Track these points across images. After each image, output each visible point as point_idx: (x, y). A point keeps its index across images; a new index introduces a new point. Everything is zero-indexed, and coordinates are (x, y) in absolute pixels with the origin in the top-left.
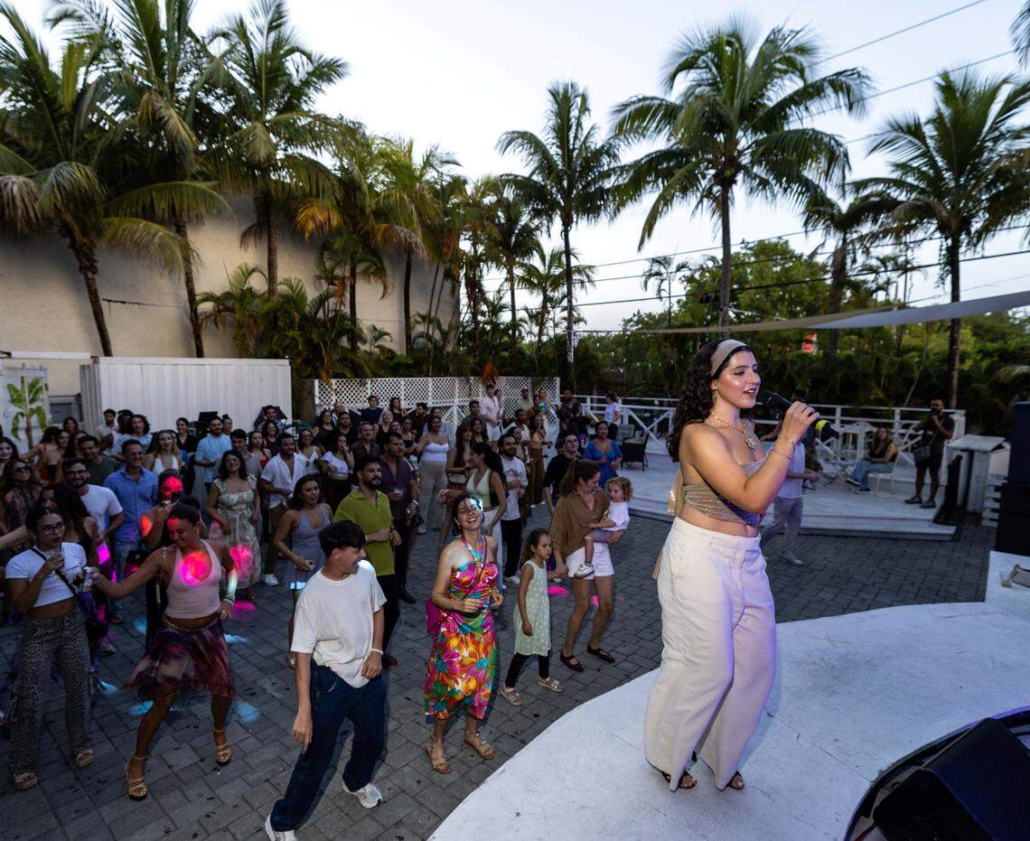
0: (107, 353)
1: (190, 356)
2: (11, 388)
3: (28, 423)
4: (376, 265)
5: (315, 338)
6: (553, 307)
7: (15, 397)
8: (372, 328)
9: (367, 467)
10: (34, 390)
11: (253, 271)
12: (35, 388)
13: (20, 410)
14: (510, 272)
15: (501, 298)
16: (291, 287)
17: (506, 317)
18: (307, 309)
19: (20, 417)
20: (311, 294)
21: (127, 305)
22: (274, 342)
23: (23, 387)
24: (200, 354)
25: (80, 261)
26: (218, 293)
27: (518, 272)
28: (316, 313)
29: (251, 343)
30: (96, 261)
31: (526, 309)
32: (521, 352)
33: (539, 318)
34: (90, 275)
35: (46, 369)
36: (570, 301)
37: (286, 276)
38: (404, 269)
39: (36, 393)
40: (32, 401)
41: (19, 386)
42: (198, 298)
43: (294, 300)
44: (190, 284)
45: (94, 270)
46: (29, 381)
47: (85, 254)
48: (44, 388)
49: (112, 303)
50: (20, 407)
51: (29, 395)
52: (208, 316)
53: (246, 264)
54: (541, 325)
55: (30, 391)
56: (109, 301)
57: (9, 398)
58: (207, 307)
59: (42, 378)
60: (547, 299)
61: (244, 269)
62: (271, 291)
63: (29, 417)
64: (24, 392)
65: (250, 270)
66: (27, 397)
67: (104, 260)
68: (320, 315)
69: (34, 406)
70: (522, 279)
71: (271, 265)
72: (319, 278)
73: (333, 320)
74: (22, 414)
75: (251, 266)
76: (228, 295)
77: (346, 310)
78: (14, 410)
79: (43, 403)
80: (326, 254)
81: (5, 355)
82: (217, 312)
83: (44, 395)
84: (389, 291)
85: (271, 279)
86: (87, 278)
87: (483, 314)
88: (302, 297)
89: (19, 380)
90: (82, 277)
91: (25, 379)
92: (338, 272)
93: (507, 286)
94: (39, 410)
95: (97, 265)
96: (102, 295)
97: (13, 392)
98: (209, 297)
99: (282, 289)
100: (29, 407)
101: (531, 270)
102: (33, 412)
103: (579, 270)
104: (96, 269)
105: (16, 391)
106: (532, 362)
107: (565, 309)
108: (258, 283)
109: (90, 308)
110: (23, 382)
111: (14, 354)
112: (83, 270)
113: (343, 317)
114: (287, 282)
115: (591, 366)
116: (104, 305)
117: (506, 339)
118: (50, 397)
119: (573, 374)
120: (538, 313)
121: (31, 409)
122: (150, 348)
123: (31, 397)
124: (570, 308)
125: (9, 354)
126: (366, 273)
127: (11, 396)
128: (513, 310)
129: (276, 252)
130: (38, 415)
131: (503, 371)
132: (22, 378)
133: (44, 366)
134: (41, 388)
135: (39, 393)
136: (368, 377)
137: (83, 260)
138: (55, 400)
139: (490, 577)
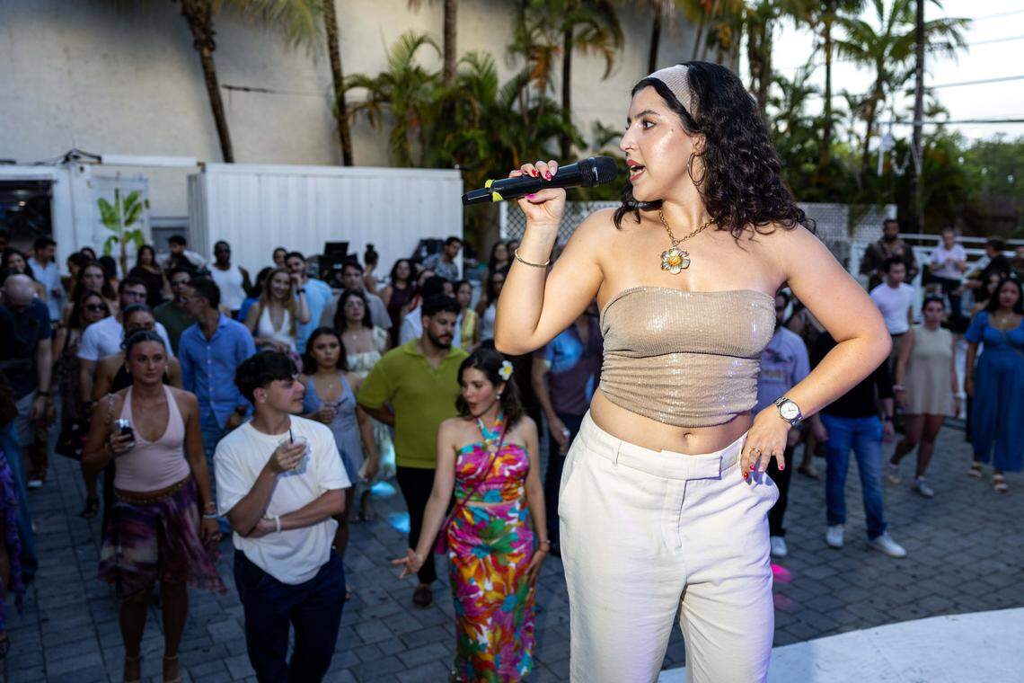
0: (228, 158)
1: (336, 164)
2: (102, 203)
3: (123, 251)
4: (596, 26)
5: (505, 140)
6: (892, 89)
7: (107, 215)
8: (596, 126)
9: (438, 314)
10: (131, 207)
11: (421, 41)
12: (133, 205)
13: (112, 233)
14: (826, 33)
15: (806, 77)
16: (477, 66)
17: (813, 107)
18: (498, 97)
19: (113, 242)
20: (505, 76)
21: (252, 94)
22: (446, 144)
23: (117, 204)
24: (347, 161)
25: (194, 33)
26: (372, 75)
27: (839, 33)
28: (511, 103)
29: (414, 148)
30: (213, 33)
31: (846, 95)
32: (835, 165)
33: (866, 108)
34: (206, 52)
35: (146, 180)
36: (920, 79)
37: (470, 49)
38: (649, 34)
39: (135, 210)
40: (129, 222)
41: (112, 202)
42: (346, 82)
43: (480, 84)
44: (336, 63)
45: (211, 46)
46: (125, 194)
47: (200, 24)
48: (144, 206)
49: (234, 92)
50: (114, 229)
51: (125, 213)
52: (359, 107)
53: (411, 32)
54: (870, 118)
55: (126, 209)
56: (230, 88)
57: (99, 216)
58: (358, 95)
59: (141, 191)
60: (883, 77)
61: (408, 38)
62: (448, 71)
63: (124, 242)
64: (118, 209)
65: (416, 39)
66: (122, 216)
67: (224, 30)
68: (516, 106)
69: (131, 229)
70: (844, 46)
71: (449, 32)
72: (512, 50)
73: (533, 114)
74: (116, 239)
75: (418, 34)
76: (385, 78)
77: (557, 98)
78: (106, 232)
79: (143, 225)
80: (528, 12)
81: (95, 160)
82: (374, 103)
83: (143, 215)
84: (615, 67)
85: (448, 52)
86: (203, 58)
87: (776, 102)
88: (491, 79)
89: (113, 194)
90: (197, 56)
91: (120, 193)
92: (541, 40)
93: (820, 56)
94: (137, 234)
95: (215, 38)
96: (222, 79)
97: (104, 209)
98: (360, 82)
99: (463, 67)
100: (125, 229)
101: (861, 31)
102: (129, 236)
103: (942, 27)
104: (213, 43)
105: (108, 207)
106: (852, 180)
107: (910, 92)
108: (428, 60)
109: (206, 98)
110: (117, 196)
111: (106, 159)
112: (198, 46)
113: (548, 108)
114: (471, 58)
115: (953, 188)
116: (224, 93)
117: (810, 143)
118: (153, 219)
119: (919, 201)
120: (865, 102)
121: (127, 233)
122: (285, 154)
123: (128, 215)
124: (920, 91)
125: (99, 159)
126: (583, 41)
127: (103, 214)
128: (828, 95)
129: (455, 12)
130: (136, 241)
131: (804, 193)
132: (117, 192)
133: (145, 177)
134: (140, 205)
135: (138, 211)
136: (582, 200)
137: (198, 31)
138: (157, 223)
139: (513, 468)
